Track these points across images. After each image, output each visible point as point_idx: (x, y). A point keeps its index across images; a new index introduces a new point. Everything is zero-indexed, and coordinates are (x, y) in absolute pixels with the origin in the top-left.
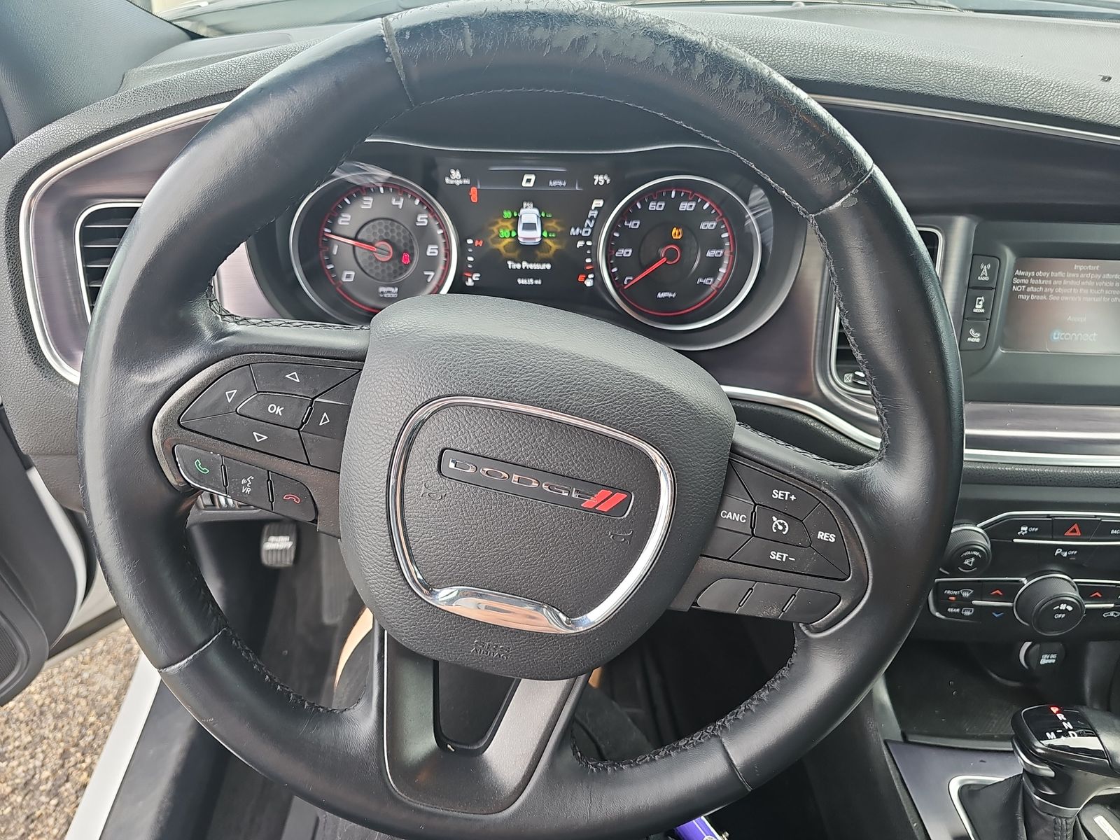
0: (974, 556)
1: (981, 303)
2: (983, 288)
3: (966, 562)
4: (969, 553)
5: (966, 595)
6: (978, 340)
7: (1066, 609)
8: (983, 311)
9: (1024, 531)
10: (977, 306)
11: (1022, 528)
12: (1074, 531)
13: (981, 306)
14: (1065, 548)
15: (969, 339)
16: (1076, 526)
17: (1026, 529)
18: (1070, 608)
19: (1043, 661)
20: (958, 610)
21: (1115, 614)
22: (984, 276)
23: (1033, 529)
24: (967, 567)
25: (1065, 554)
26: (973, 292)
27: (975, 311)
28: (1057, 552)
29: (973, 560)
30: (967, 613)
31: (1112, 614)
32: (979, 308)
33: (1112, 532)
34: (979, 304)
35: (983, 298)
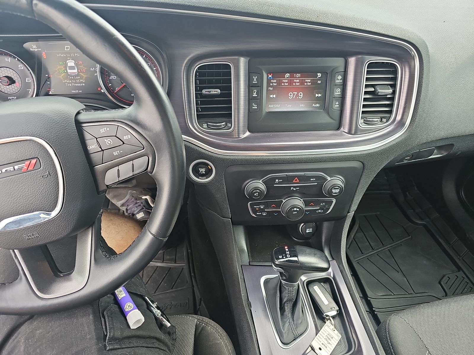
0: (257, 192)
1: (255, 92)
2: (255, 86)
3: (255, 195)
4: (255, 191)
5: (262, 207)
6: (256, 108)
7: (297, 210)
8: (256, 96)
9: (277, 181)
10: (254, 94)
11: (276, 180)
12: (296, 180)
13: (255, 94)
14: (294, 187)
15: (253, 107)
16: (296, 178)
17: (278, 180)
18: (298, 210)
19: (307, 231)
20: (261, 213)
21: (321, 211)
22: (255, 81)
23: (281, 180)
24: (256, 196)
25: (295, 189)
26: (251, 88)
27: (253, 96)
28: (292, 189)
29: (257, 193)
30: (264, 214)
31: (320, 211)
32: (255, 95)
33: (311, 179)
34: (255, 93)
35: (256, 91)
